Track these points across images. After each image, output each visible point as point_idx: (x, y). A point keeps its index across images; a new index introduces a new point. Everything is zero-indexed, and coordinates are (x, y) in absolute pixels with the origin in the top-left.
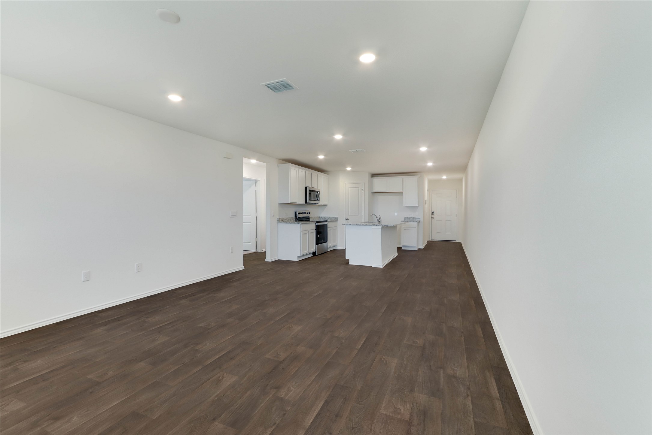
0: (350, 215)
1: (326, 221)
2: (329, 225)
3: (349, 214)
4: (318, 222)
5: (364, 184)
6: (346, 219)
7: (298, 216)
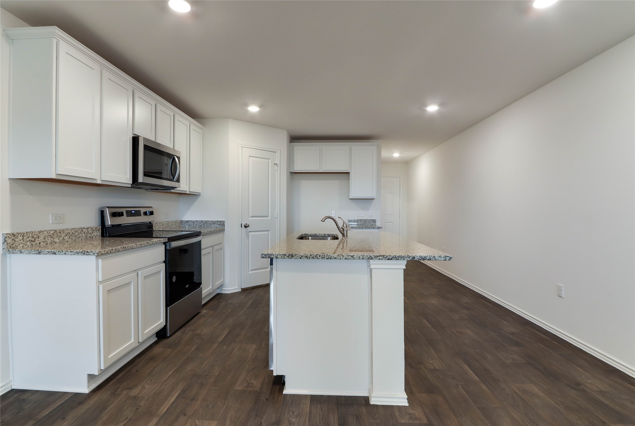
0: (252, 217)
1: (198, 234)
2: (206, 242)
3: (250, 215)
4: (171, 239)
5: (279, 152)
6: (243, 226)
7: (109, 221)
